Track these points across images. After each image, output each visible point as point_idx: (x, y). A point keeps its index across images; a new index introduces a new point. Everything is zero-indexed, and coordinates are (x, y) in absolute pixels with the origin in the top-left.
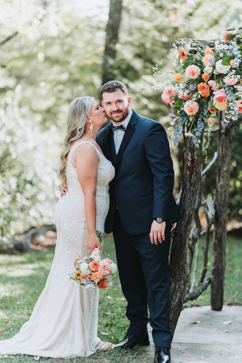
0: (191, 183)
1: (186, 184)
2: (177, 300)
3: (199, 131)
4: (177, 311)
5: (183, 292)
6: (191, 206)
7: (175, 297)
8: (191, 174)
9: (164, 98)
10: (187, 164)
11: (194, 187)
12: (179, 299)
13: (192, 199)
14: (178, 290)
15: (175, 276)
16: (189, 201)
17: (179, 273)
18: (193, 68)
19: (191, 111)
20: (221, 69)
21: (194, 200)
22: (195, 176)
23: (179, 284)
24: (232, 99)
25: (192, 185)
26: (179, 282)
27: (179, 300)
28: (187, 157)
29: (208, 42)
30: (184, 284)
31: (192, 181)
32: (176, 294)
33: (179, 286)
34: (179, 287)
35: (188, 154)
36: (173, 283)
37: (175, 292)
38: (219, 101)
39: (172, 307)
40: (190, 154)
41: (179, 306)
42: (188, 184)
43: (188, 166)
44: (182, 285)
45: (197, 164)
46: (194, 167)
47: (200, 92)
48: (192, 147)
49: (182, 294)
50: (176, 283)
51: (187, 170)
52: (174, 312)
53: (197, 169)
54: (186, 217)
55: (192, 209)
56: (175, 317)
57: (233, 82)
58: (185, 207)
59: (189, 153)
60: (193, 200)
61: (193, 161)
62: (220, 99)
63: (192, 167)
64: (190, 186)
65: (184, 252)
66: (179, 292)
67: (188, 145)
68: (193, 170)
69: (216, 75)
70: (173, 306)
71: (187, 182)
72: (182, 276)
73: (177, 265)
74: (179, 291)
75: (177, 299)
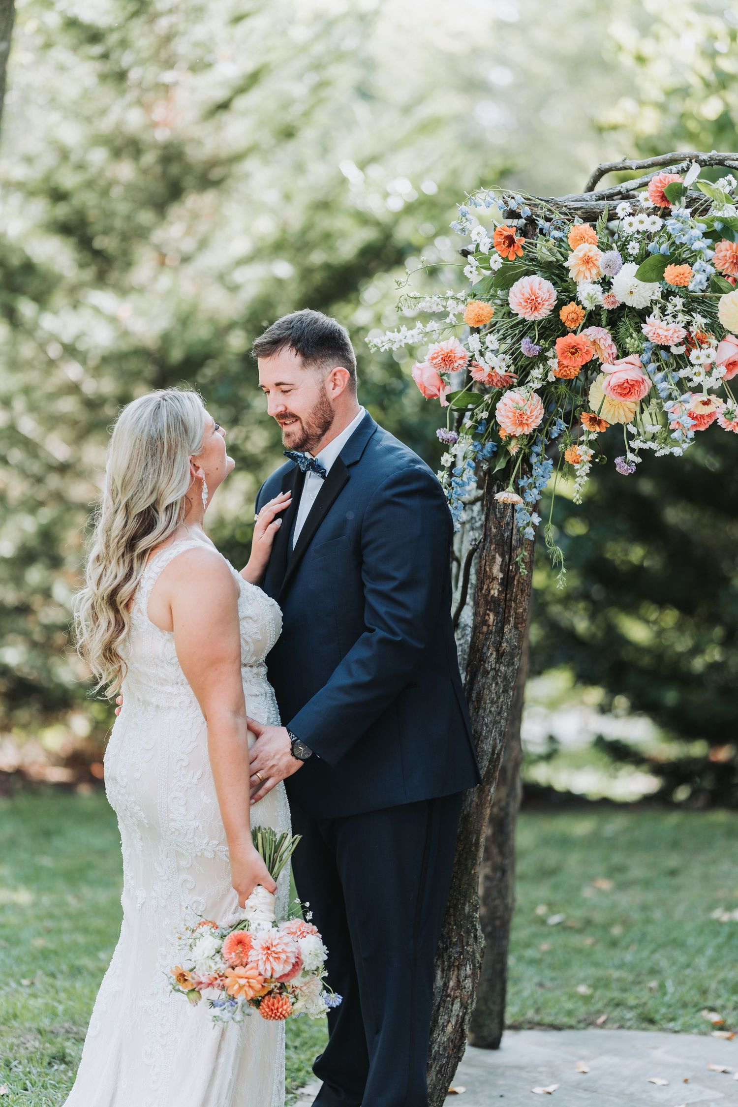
0: (501, 652)
1: (485, 653)
2: (449, 1029)
3: (537, 485)
4: (447, 1063)
5: (469, 1001)
6: (499, 725)
7: (446, 1017)
8: (500, 622)
9: (421, 376)
10: (489, 590)
11: (511, 663)
12: (456, 1024)
13: (502, 702)
14: (454, 993)
15: (446, 949)
16: (493, 709)
17: (461, 938)
18: (537, 286)
19: (521, 424)
20: (631, 293)
21: (507, 706)
22: (513, 630)
23: (458, 977)
24: (669, 389)
25: (505, 659)
26: (459, 969)
27: (458, 1026)
28: (488, 569)
29: (565, 204)
30: (472, 973)
31: (504, 645)
32: (450, 1006)
33: (459, 981)
34: (459, 985)
35: (494, 558)
36: (439, 973)
37: (445, 1001)
38: (621, 394)
39: (433, 1051)
40: (499, 559)
41: (454, 1047)
42: (491, 654)
43: (493, 596)
44: (466, 978)
45: (522, 590)
46: (510, 600)
47: (553, 363)
48: (506, 535)
49: (466, 1008)
50: (450, 971)
51: (487, 609)
52: (441, 1067)
53: (520, 607)
54: (482, 759)
55: (500, 735)
56: (441, 1082)
57: (676, 335)
58: (479, 727)
59: (497, 556)
60: (504, 707)
61: (507, 580)
62: (626, 389)
63: (505, 600)
64: (496, 663)
65: (473, 872)
66: (459, 1000)
67: (494, 530)
68: (507, 611)
69: (608, 310)
70: (439, 1048)
71: (488, 649)
72: (469, 949)
73: (454, 916)
74: (457, 997)
75: (450, 1025)
